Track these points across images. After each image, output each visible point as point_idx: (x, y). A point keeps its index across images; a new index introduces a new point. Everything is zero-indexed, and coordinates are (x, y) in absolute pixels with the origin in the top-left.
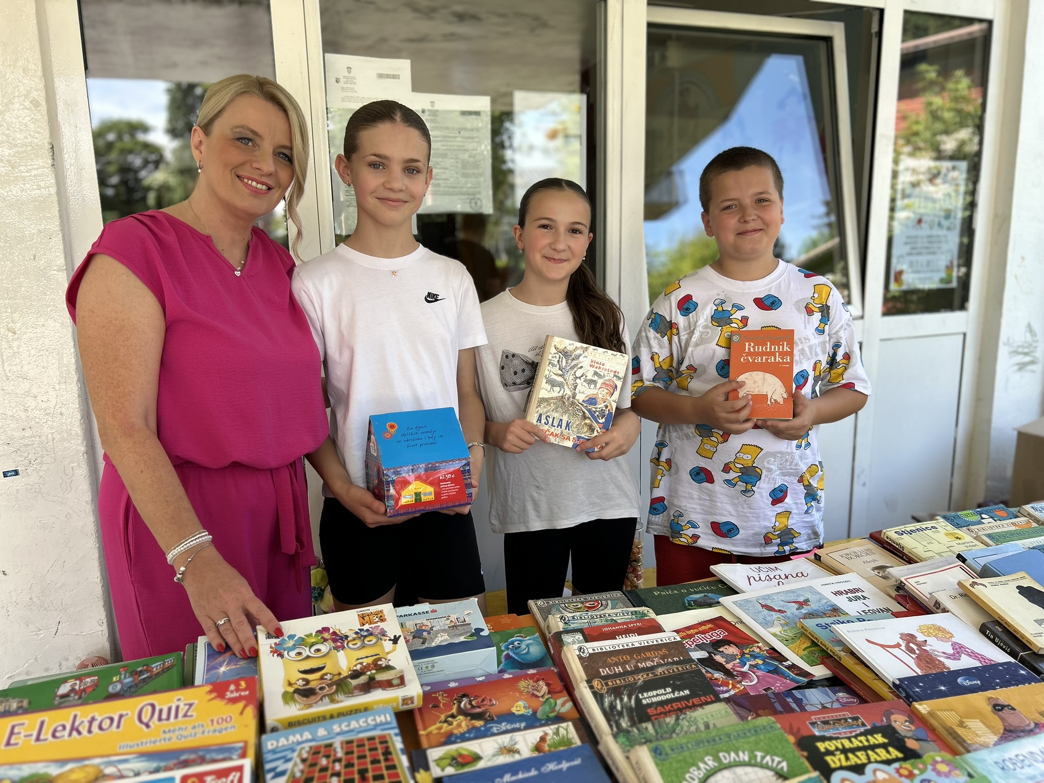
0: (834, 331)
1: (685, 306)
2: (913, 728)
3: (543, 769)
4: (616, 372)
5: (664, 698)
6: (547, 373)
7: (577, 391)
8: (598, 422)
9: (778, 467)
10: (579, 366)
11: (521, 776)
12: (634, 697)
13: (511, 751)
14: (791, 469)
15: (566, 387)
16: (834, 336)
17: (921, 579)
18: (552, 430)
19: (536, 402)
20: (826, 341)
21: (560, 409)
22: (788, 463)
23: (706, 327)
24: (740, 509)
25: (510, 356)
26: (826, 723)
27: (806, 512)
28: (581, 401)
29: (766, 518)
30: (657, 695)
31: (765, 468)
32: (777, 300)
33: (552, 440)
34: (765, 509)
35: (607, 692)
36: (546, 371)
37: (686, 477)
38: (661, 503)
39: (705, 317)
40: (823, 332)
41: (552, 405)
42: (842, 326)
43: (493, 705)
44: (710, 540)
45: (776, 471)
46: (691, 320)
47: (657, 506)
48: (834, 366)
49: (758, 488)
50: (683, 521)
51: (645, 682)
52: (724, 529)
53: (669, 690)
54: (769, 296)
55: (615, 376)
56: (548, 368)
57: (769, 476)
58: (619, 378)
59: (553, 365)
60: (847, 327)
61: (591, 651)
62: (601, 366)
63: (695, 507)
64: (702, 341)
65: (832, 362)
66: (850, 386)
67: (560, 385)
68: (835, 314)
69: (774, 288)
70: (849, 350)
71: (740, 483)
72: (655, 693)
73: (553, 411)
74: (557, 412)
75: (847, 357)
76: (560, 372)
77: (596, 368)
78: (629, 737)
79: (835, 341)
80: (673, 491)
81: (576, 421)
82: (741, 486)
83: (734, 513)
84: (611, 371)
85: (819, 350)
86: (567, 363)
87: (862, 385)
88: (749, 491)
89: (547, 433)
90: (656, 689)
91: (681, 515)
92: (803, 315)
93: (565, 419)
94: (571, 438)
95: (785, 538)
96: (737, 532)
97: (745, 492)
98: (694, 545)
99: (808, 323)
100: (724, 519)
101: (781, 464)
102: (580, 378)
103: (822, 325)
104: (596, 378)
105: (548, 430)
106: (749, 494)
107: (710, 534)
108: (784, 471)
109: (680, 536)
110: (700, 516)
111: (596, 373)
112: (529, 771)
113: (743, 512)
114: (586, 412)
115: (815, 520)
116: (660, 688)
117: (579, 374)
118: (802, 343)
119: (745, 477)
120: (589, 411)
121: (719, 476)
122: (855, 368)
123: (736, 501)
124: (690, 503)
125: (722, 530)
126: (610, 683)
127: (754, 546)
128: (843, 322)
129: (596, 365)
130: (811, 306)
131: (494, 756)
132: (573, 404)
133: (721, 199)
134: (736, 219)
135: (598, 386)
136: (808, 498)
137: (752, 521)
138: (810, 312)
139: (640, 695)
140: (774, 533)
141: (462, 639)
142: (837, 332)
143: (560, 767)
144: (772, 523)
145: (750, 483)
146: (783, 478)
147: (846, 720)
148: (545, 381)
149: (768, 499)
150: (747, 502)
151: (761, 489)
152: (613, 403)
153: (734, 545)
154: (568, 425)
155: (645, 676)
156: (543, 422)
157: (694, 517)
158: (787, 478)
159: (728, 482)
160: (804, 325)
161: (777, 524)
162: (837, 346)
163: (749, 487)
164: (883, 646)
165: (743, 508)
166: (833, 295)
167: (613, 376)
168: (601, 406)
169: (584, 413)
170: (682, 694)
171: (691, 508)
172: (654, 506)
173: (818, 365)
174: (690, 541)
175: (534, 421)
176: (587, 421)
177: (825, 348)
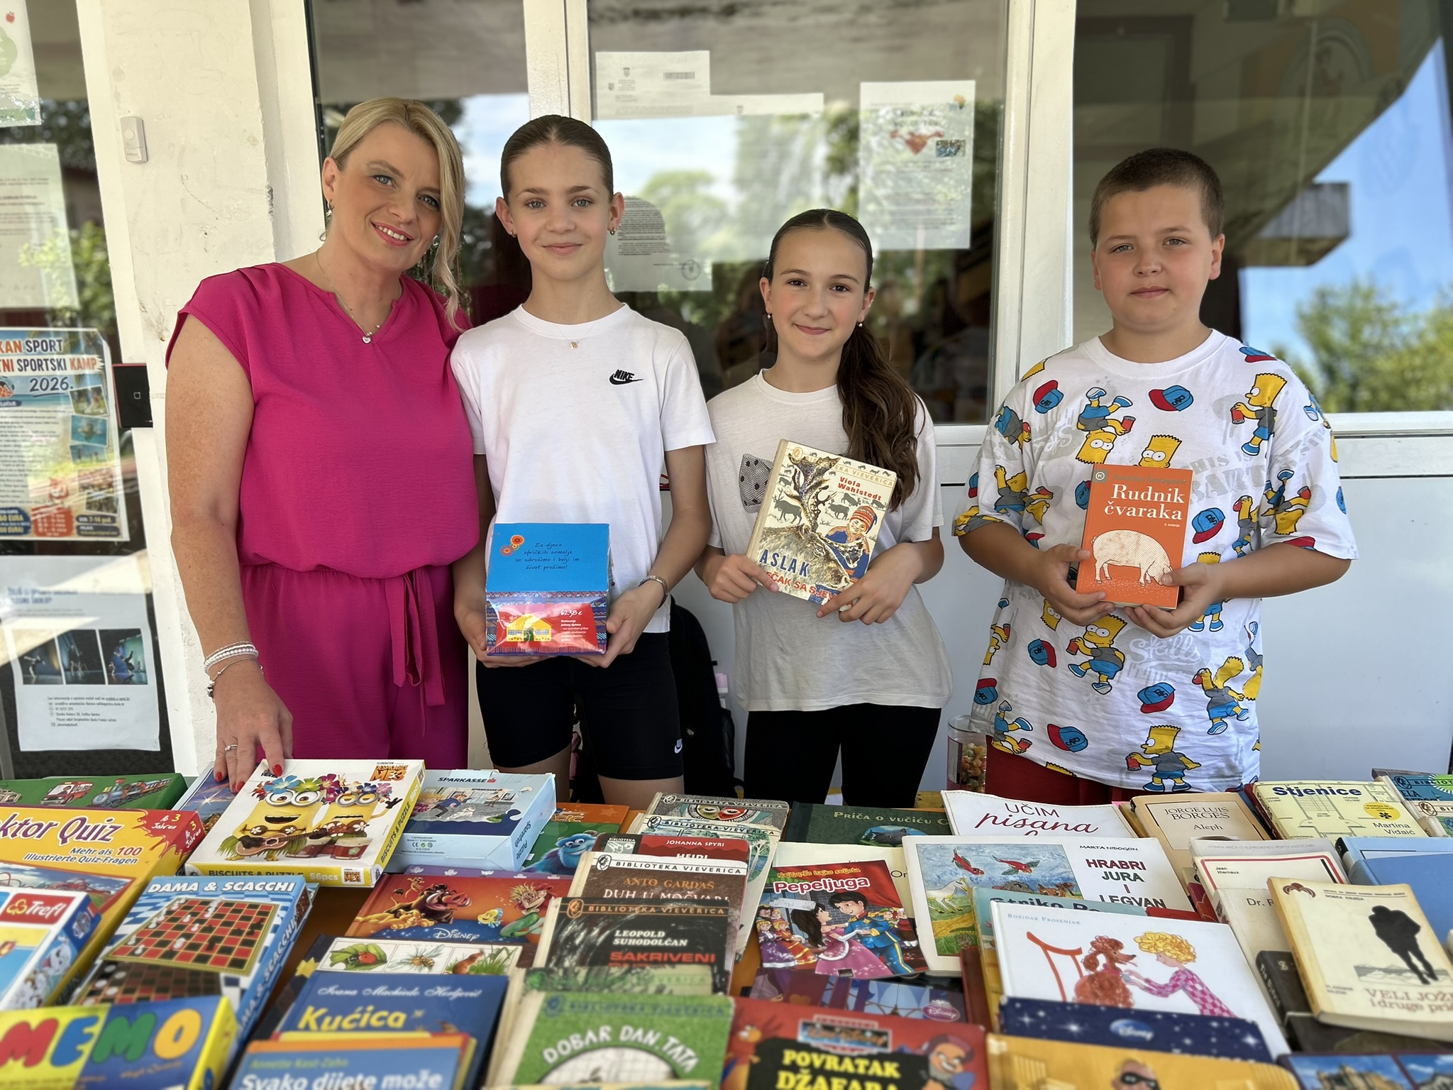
0: (1281, 451)
1: (1045, 399)
2: (959, 1069)
3: (427, 993)
4: (875, 496)
5: (646, 943)
6: (777, 493)
7: (819, 521)
8: (846, 567)
9: (1154, 654)
10: (823, 486)
11: (397, 993)
12: (608, 932)
13: (425, 962)
14: (1179, 660)
15: (803, 514)
16: (1280, 458)
17: (1231, 866)
18: (782, 574)
19: (761, 534)
20: (1262, 467)
21: (793, 546)
22: (1173, 651)
23: (1067, 431)
24: (1090, 711)
25: (752, 463)
26: (828, 1028)
27: (1210, 732)
28: (824, 536)
29: (1130, 730)
30: (642, 937)
31: (1130, 652)
32: (1187, 395)
33: (782, 588)
34: (1129, 715)
35: (578, 919)
36: (776, 490)
37: (1023, 653)
38: (991, 688)
39: (1069, 415)
40: (1257, 451)
41: (782, 539)
42: (1297, 444)
43: (464, 905)
44: (1046, 751)
45: (1149, 660)
46: (1049, 419)
47: (986, 690)
48: (1281, 508)
49: (1118, 682)
50: (1010, 718)
51: (639, 917)
52: (1066, 738)
53: (662, 934)
54: (1177, 388)
55: (874, 502)
56: (778, 486)
57: (1138, 666)
58: (880, 505)
59: (787, 483)
60: (1311, 446)
61: (613, 864)
62: (856, 488)
63: (1031, 698)
64: (1060, 452)
65: (1278, 501)
66: (1307, 542)
67: (796, 511)
68: (1287, 422)
69: (1187, 376)
70: (1312, 483)
71: (1090, 671)
72: (640, 933)
73: (783, 547)
74: (789, 548)
75: (1306, 493)
76: (796, 493)
77: (848, 489)
78: (546, 978)
79: (1284, 467)
80: (1006, 670)
81: (815, 566)
82: (1092, 676)
83: (1081, 715)
84: (870, 495)
85: (1247, 480)
86: (805, 480)
87: (1331, 542)
88: (1104, 685)
89: (774, 577)
90: (644, 929)
91: (1009, 708)
92: (1225, 422)
93: (800, 559)
94: (808, 588)
95: (1164, 767)
96: (1084, 745)
97: (1097, 685)
98: (1021, 754)
99: (1231, 436)
100: (1067, 723)
101: (1159, 651)
102: (823, 503)
103: (1257, 440)
104: (847, 504)
105: (776, 574)
106: (1104, 691)
107: (1047, 743)
108: (1167, 662)
109: (1004, 738)
110: (1036, 714)
111: (846, 497)
112: (410, 989)
113: (1095, 716)
114: (831, 551)
115: (1229, 747)
116: (650, 929)
117: (822, 497)
118: (1213, 465)
119: (1099, 663)
120: (835, 550)
121: (1063, 658)
122: (1318, 512)
123: (1085, 699)
124: (1023, 692)
125: (1064, 738)
126: (591, 909)
127: (1109, 768)
128: (1301, 436)
129: (847, 485)
130: (1242, 408)
131: (401, 963)
132: (812, 539)
133: (1111, 233)
134: (1130, 269)
135: (850, 514)
136: (1214, 712)
137: (1108, 731)
138: (1237, 417)
139: (618, 932)
140: (1145, 756)
141: (484, 819)
142: (1288, 452)
143: (450, 994)
144: (1142, 740)
145: (1106, 673)
146: (1164, 673)
147: (863, 1032)
148: (773, 504)
149: (1135, 702)
150: (1101, 701)
151: (1124, 684)
152: (869, 540)
153: (1080, 763)
154: (803, 569)
155: (644, 910)
156: (769, 561)
157: (1029, 714)
158: (1171, 674)
159: (1074, 667)
160: (1222, 438)
161: (1151, 742)
162: (1285, 475)
163: (1104, 678)
164: (1046, 948)
165: (1095, 709)
166: (1287, 393)
167: (870, 502)
168: (852, 544)
169: (828, 553)
170: (675, 943)
171: (1024, 700)
172: (981, 691)
173: (1246, 504)
174: (1017, 747)
175: (758, 558)
176: (832, 565)
177: (1260, 476)
